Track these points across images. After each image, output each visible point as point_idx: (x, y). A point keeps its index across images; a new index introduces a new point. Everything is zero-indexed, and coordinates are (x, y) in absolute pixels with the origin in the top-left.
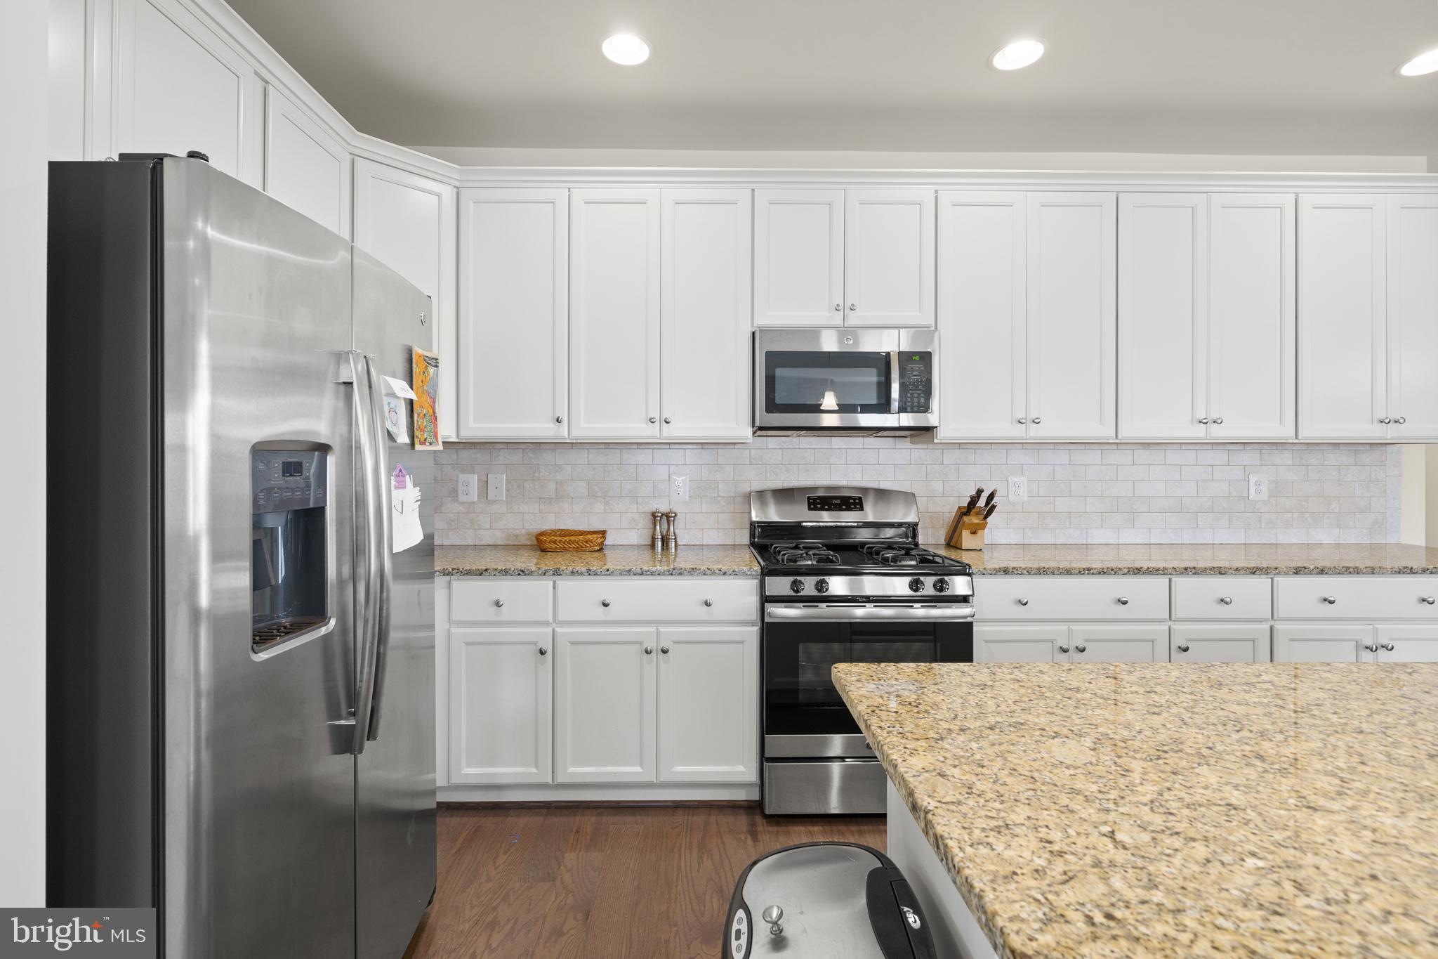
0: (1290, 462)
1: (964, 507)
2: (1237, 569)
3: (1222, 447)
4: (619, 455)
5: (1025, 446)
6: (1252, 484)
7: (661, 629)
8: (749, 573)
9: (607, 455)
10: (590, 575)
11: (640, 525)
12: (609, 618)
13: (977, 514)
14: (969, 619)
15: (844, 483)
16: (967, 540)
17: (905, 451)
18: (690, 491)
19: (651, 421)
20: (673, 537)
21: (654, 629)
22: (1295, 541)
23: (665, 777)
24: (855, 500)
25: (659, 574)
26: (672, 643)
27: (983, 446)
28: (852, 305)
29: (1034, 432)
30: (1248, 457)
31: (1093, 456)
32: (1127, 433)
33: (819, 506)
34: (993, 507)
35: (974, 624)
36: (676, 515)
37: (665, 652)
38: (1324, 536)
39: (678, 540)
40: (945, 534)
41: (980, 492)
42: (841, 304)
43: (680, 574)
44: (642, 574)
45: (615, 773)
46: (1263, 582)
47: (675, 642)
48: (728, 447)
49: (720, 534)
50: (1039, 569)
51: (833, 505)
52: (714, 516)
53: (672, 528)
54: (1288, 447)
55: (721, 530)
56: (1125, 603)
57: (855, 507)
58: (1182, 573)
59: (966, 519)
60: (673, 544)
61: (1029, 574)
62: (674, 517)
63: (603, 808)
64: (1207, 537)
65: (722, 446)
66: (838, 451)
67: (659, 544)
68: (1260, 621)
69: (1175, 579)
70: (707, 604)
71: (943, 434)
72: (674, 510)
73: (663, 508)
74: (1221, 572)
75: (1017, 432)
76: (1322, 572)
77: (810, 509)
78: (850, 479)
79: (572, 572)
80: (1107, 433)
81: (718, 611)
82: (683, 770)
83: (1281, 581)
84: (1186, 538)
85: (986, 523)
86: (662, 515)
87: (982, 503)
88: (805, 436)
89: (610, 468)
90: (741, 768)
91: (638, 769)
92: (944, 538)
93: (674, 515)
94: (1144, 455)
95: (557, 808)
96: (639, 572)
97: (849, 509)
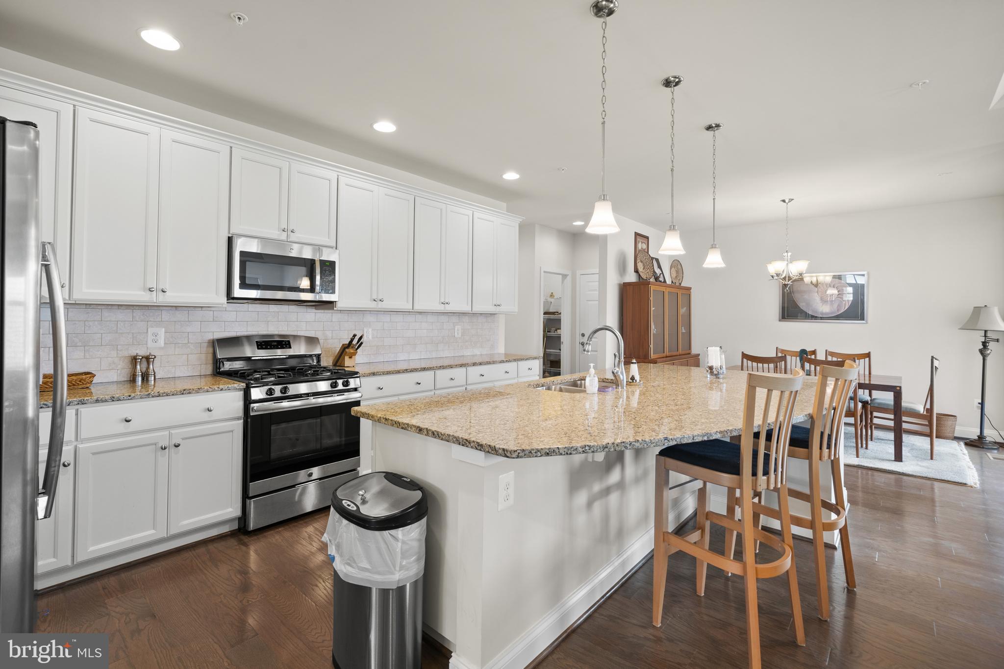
0: (468, 321)
1: (346, 344)
2: (456, 365)
3: (446, 314)
4: (100, 313)
5: (372, 312)
6: (456, 330)
7: (173, 432)
8: (238, 388)
9: (88, 313)
10: (113, 401)
11: (119, 366)
12: (130, 430)
13: (352, 348)
14: (359, 399)
15: (276, 333)
16: (348, 362)
17: (311, 314)
18: (165, 340)
19: (150, 290)
20: (153, 373)
21: (167, 433)
22: (469, 354)
23: (174, 531)
24: (285, 342)
25: (173, 395)
26: (181, 440)
27: (352, 312)
28: (293, 230)
29: (381, 306)
30: (454, 319)
31: (399, 318)
32: (417, 307)
33: (264, 347)
34: (362, 343)
35: (361, 402)
36: (155, 357)
37: (177, 446)
38: (477, 352)
39: (156, 374)
40: (332, 360)
41: (355, 336)
42: (286, 228)
43: (190, 393)
44: (159, 396)
45: (132, 540)
46: (463, 369)
47: (183, 439)
48: (197, 309)
49: (189, 369)
50: (387, 372)
51: (273, 345)
52: (185, 357)
53: (151, 366)
54: (468, 314)
55: (190, 366)
56: (419, 384)
57: (286, 347)
58: (439, 369)
59: (347, 350)
60: (153, 378)
61: (383, 374)
62: (153, 359)
63: (116, 571)
64: (442, 355)
65: (192, 308)
66: (274, 313)
67: (139, 379)
68: (462, 386)
69: (437, 371)
70: (209, 410)
71: (339, 305)
72: (152, 354)
73: (142, 352)
74: (451, 367)
75: (372, 305)
76: (480, 364)
77: (258, 349)
78: (280, 330)
79: (96, 401)
80: (409, 307)
81: (216, 414)
82: (188, 523)
83: (469, 368)
84: (434, 355)
85: (357, 352)
86: (143, 357)
87: (355, 342)
88: (252, 304)
89: (91, 323)
90: (230, 510)
91: (153, 531)
92: (332, 362)
93: (154, 357)
94: (419, 317)
95: (68, 585)
96: (157, 394)
97: (282, 348)
